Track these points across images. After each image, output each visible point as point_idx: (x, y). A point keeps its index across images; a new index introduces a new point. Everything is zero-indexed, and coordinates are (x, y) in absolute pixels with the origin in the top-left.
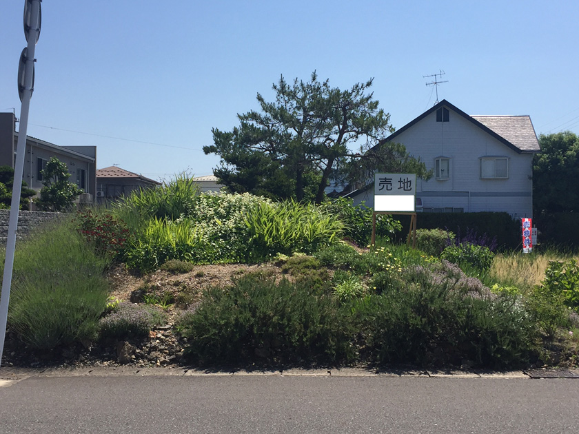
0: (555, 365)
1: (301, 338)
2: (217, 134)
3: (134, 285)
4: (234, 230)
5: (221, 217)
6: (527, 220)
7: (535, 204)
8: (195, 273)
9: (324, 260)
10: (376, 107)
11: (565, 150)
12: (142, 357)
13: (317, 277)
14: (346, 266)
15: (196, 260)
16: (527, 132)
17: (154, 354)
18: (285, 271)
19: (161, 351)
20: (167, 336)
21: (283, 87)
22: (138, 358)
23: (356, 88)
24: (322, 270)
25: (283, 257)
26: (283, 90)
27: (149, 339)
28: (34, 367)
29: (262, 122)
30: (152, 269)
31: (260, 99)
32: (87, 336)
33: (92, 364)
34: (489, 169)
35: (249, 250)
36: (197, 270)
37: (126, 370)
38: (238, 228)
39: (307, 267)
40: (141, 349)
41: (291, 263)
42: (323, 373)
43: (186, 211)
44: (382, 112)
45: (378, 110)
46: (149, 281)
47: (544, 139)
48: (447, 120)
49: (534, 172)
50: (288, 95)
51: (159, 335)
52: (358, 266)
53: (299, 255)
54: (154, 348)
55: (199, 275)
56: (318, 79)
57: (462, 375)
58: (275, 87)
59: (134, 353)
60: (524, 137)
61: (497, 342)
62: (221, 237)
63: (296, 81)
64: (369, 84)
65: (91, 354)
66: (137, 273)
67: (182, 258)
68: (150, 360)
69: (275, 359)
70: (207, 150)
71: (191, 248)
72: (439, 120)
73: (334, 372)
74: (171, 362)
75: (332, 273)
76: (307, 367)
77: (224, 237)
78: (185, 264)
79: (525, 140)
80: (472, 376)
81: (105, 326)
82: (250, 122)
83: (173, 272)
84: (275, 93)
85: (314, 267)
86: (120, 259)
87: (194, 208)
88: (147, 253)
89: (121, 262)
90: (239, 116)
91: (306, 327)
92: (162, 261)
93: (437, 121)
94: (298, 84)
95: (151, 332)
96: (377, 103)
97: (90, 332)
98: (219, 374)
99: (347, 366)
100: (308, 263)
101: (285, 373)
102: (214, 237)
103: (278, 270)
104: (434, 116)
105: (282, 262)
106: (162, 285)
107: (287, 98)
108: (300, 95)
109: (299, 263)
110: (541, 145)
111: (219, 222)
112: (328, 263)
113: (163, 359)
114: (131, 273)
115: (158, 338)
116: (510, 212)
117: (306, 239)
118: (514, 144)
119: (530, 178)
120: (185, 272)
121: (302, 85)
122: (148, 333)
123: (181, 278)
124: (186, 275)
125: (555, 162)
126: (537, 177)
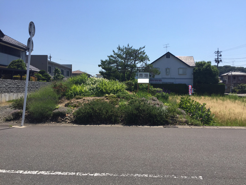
0: (172, 124)
1: (105, 116)
2: (102, 61)
3: (67, 102)
4: (95, 88)
5: (93, 84)
6: (190, 86)
7: (194, 81)
8: (83, 99)
9: (118, 96)
10: (144, 54)
11: (202, 66)
12: (63, 121)
13: (115, 100)
14: (123, 98)
15: (85, 96)
16: (192, 61)
17: (66, 120)
18: (107, 99)
19: (68, 119)
20: (71, 116)
21: (119, 48)
22: (62, 121)
23: (140, 49)
24: (116, 99)
25: (107, 95)
26: (119, 49)
27: (66, 116)
28: (35, 123)
29: (114, 58)
30: (72, 98)
31: (114, 51)
32: (49, 115)
33: (50, 123)
34: (181, 71)
35: (99, 93)
36: (84, 98)
37: (58, 124)
38: (97, 87)
39: (113, 98)
40: (64, 119)
41: (109, 97)
42: (110, 126)
43: (84, 83)
44: (146, 55)
45: (145, 55)
46: (70, 101)
47: (197, 63)
48: (169, 57)
49: (194, 72)
50: (121, 50)
51: (69, 115)
52: (127, 98)
53: (111, 94)
54: (67, 119)
55: (84, 100)
56: (129, 46)
57: (146, 127)
58: (118, 48)
59: (61, 120)
60: (191, 62)
61: (157, 118)
62: (92, 89)
63: (123, 47)
64: (144, 47)
65: (50, 120)
66: (68, 99)
67: (80, 95)
68: (65, 122)
69: (98, 122)
70: (99, 66)
71: (83, 92)
72: (167, 57)
73: (113, 125)
74: (71, 122)
75: (119, 99)
76: (106, 124)
77: (93, 89)
78: (81, 97)
79: (191, 63)
80: (149, 127)
81: (54, 113)
82: (112, 58)
83: (77, 99)
84: (117, 49)
85: (115, 98)
86: (64, 95)
87: (86, 81)
88: (71, 93)
89: (64, 96)
90: (108, 56)
91: (107, 113)
92: (75, 96)
93: (167, 58)
94: (124, 47)
95: (66, 114)
96: (145, 53)
97: (50, 114)
98: (82, 125)
99: (117, 124)
100: (113, 97)
101: (99, 125)
102: (90, 90)
103: (105, 98)
104: (166, 56)
105: (107, 96)
106: (74, 102)
107: (121, 51)
108: (125, 50)
109: (111, 97)
110: (196, 65)
111: (92, 86)
112: (119, 97)
113: (68, 121)
114: (67, 99)
115: (68, 116)
116: (187, 84)
117: (115, 90)
118: (188, 64)
119: (192, 74)
120: (81, 99)
121: (125, 47)
122: (66, 115)
123: (79, 100)
124: (81, 100)
125: (199, 69)
126: (194, 74)
